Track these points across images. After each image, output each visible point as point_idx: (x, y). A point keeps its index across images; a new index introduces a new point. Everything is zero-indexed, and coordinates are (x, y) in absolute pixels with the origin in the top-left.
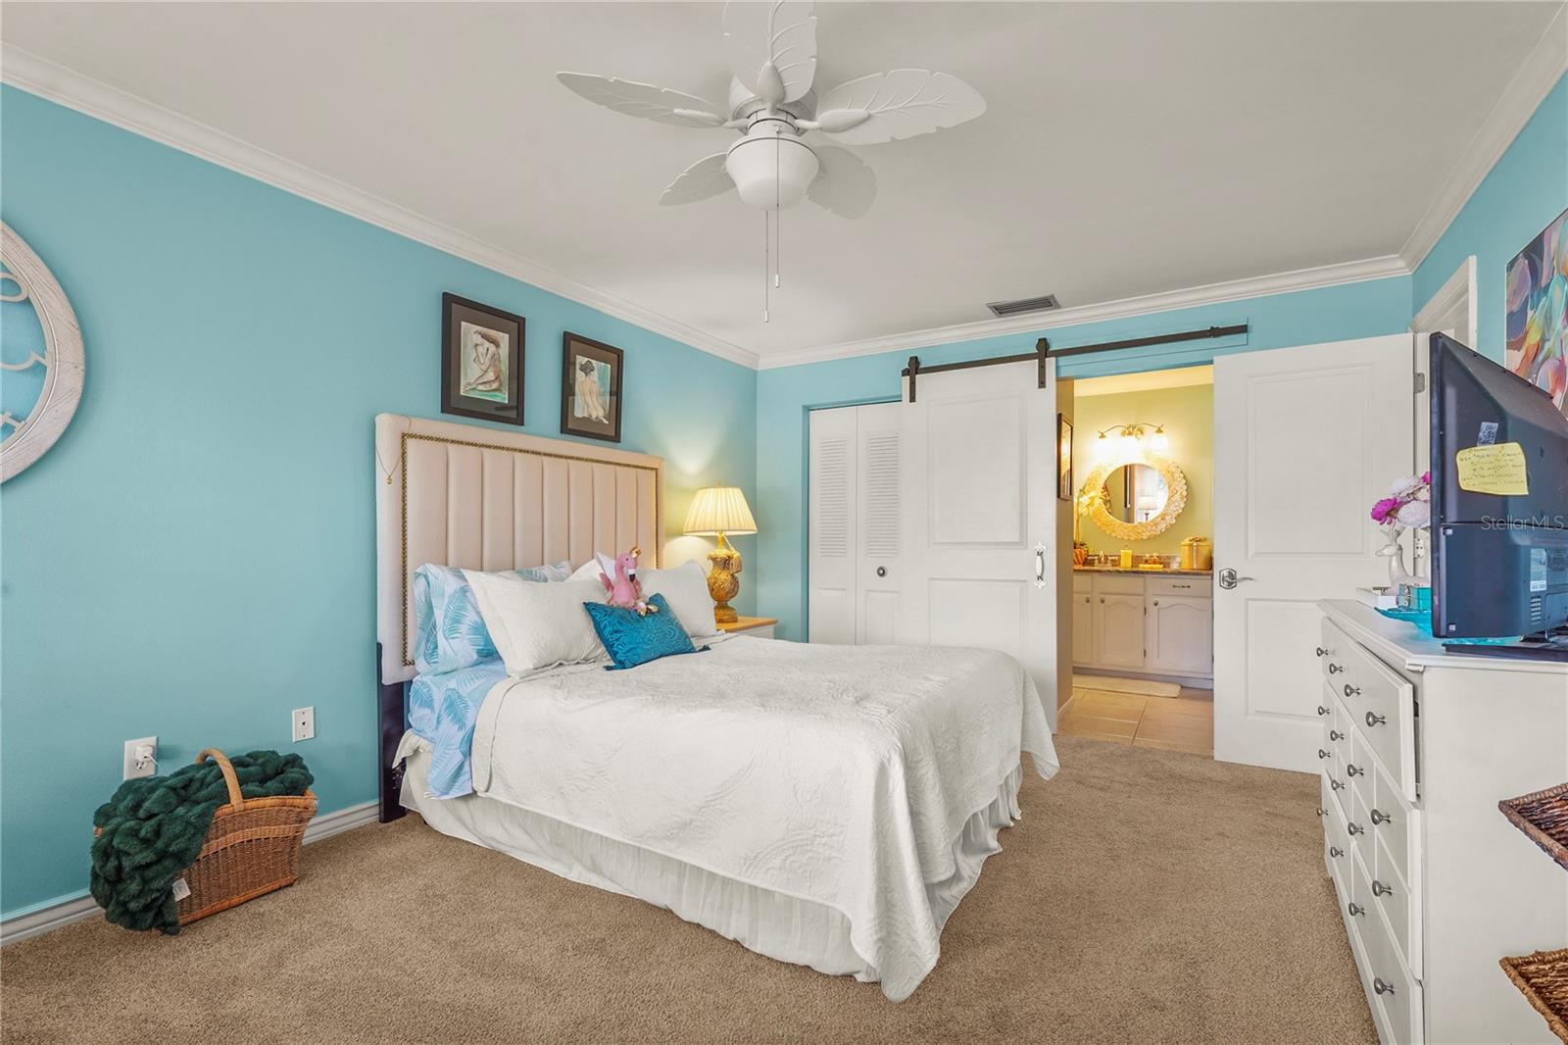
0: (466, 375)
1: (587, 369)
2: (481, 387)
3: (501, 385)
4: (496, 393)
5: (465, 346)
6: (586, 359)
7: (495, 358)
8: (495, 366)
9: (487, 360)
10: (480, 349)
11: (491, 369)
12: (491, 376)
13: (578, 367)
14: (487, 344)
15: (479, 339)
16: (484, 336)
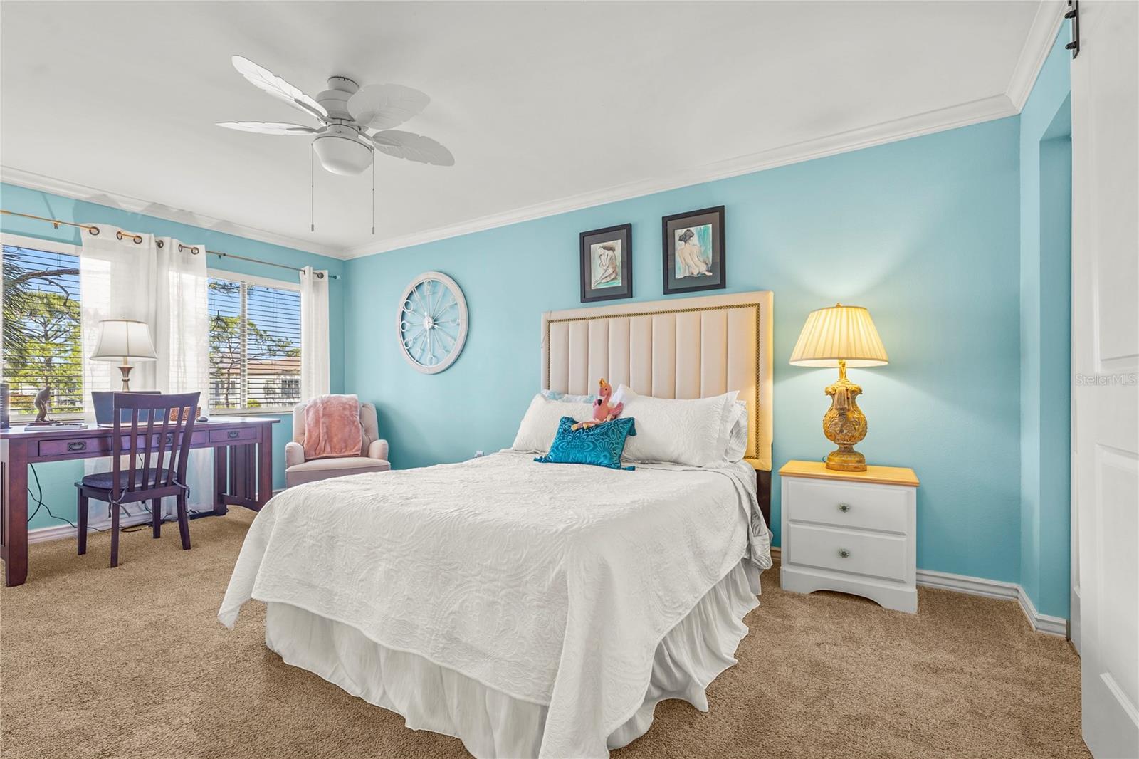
0: (595, 276)
1: (684, 238)
2: (604, 281)
3: (617, 275)
4: (615, 281)
5: (594, 259)
6: (685, 230)
7: (612, 259)
8: (612, 264)
9: (607, 262)
10: (603, 257)
11: (610, 267)
12: (610, 271)
13: (677, 238)
14: (607, 252)
15: (602, 251)
16: (605, 248)
